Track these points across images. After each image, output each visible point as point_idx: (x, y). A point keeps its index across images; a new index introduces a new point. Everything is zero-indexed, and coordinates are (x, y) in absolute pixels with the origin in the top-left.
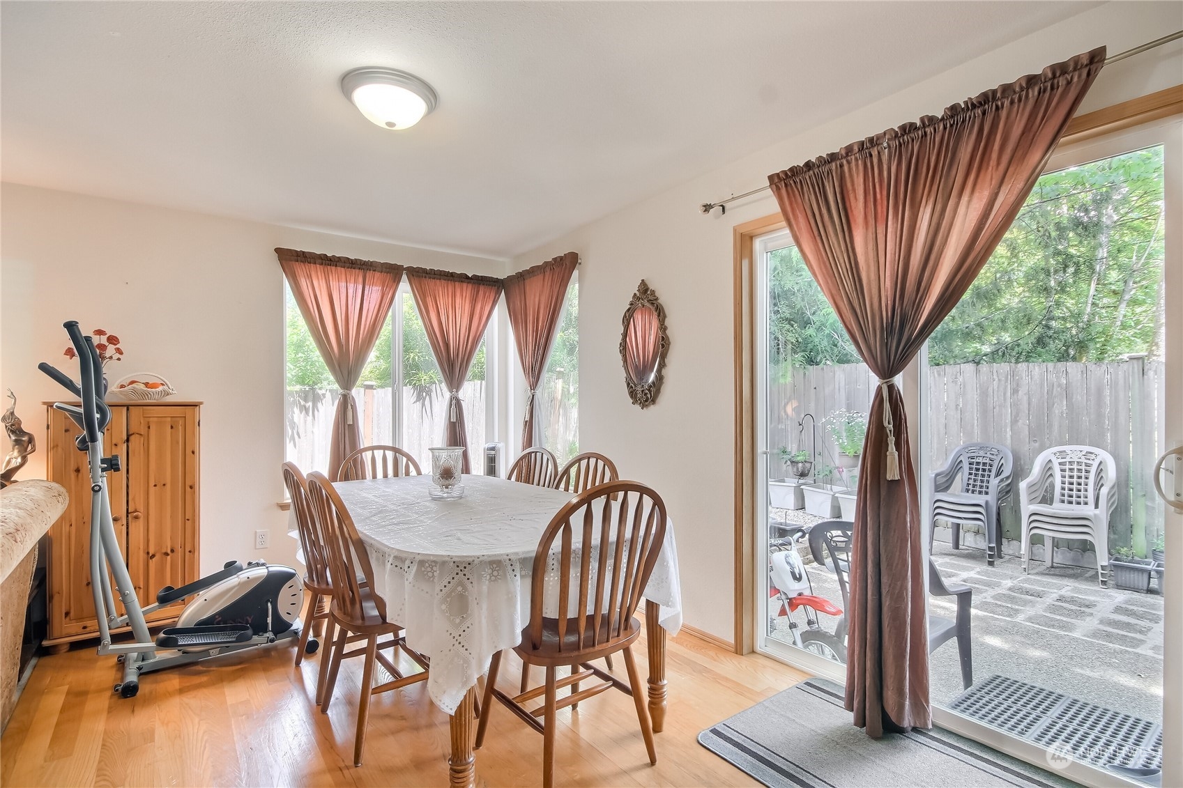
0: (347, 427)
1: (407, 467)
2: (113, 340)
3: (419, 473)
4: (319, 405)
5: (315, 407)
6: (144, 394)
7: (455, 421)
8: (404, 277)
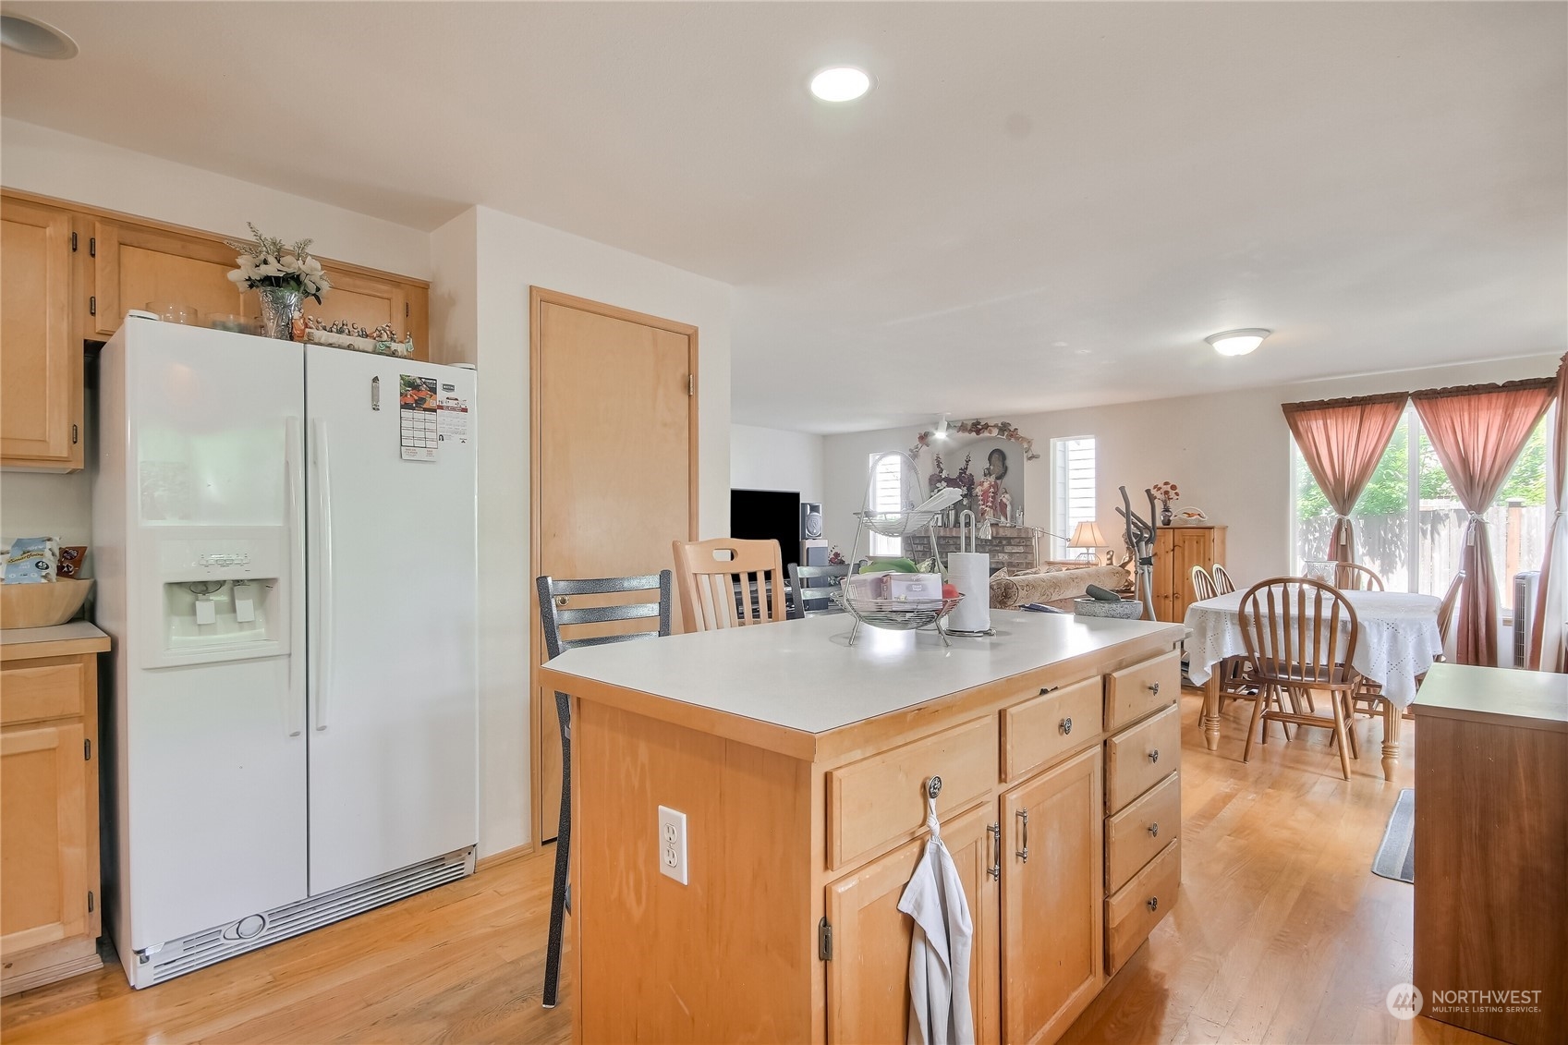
0: (1340, 547)
1: (1370, 584)
2: (1174, 487)
3: (1382, 589)
4: (1440, 527)
5: (1434, 529)
6: (1186, 521)
7: (1472, 544)
8: (1410, 401)
